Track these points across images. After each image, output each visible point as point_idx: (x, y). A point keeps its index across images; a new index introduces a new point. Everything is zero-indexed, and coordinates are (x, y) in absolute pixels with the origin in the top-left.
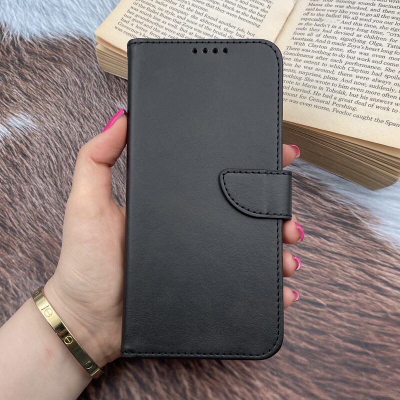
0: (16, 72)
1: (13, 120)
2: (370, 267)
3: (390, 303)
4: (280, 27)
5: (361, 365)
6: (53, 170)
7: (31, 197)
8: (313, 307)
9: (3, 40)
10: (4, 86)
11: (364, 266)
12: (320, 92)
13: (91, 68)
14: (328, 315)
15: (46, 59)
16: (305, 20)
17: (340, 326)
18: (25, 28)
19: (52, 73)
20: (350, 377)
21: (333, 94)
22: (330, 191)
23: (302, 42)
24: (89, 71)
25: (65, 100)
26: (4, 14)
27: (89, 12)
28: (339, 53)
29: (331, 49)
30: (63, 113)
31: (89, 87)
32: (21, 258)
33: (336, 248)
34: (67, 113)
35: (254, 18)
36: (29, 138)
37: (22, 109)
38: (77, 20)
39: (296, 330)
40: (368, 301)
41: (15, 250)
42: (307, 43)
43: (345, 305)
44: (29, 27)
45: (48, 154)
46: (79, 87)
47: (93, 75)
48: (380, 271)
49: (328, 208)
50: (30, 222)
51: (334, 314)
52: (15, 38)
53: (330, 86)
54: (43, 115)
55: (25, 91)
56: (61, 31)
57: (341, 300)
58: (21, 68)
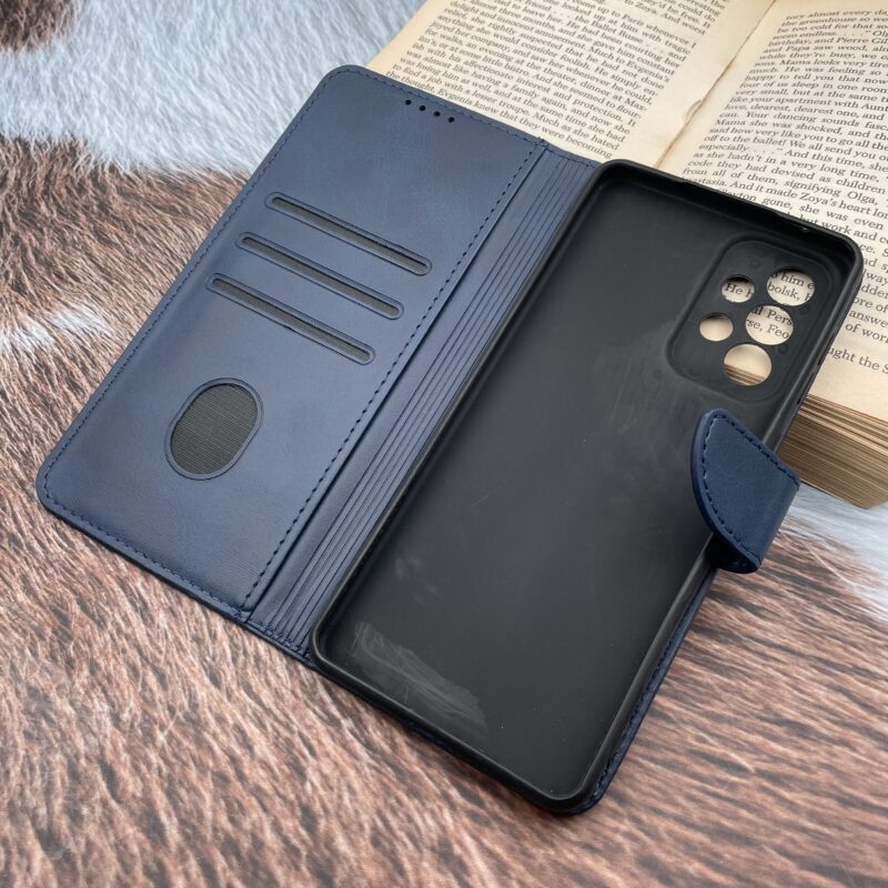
0: (89, 227)
1: (65, 316)
2: (862, 686)
8: (722, 774)
9: (75, 168)
10: (59, 250)
11: (848, 682)
14: (759, 796)
15: (157, 207)
16: (709, 147)
17: (790, 825)
18: (125, 151)
19: (165, 233)
26: (87, 124)
29: (765, 202)
32: (21, 606)
33: (778, 633)
35: (600, 142)
36: (93, 352)
37: (88, 295)
38: (235, 144)
39: (677, 828)
41: (9, 586)
43: (802, 774)
44: (133, 149)
51: (774, 795)
52: (100, 167)
54: (131, 309)
55: (100, 263)
56: (197, 160)
57: (794, 762)
58: (103, 221)
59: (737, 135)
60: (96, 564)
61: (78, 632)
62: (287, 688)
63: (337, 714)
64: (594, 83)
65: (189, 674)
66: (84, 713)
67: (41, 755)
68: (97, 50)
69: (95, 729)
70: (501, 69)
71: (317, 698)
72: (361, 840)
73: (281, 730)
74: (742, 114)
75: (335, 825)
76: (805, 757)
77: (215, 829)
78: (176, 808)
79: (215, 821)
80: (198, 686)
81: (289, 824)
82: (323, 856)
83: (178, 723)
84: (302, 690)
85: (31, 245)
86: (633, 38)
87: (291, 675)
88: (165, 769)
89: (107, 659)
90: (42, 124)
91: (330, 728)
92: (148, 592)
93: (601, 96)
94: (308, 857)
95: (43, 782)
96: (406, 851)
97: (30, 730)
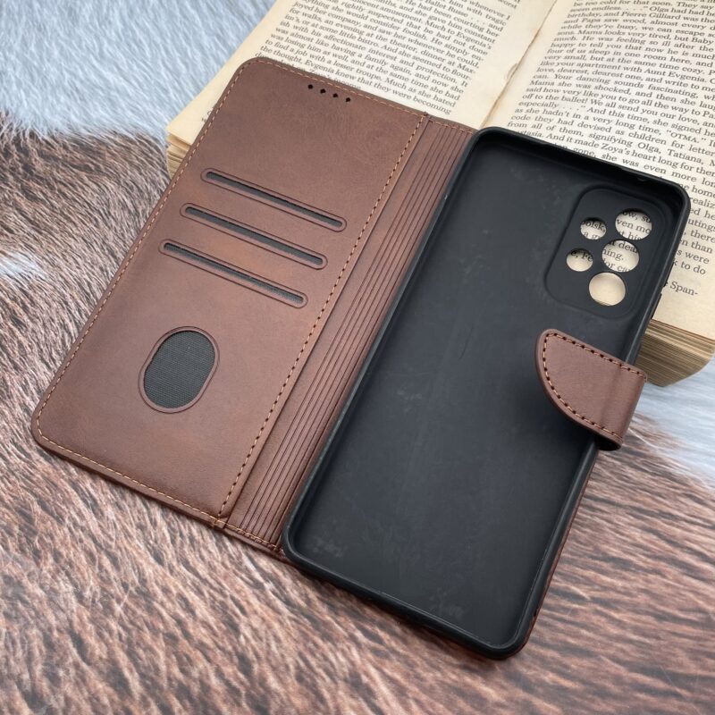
0: (17, 186)
2: (667, 526)
3: (712, 593)
8: (565, 603)
11: (656, 524)
14: (595, 618)
15: (74, 167)
16: (527, 104)
17: (619, 639)
18: (42, 120)
19: (83, 188)
24: (149, 187)
25: (103, 232)
26: (7, 97)
27: (155, 98)
30: (97, 253)
33: (601, 490)
34: (104, 253)
35: (440, 101)
36: (31, 292)
37: (22, 245)
38: (135, 109)
40: (670, 591)
43: (626, 598)
44: (48, 117)
45: (63, 321)
46: (129, 212)
47: (155, 193)
48: (686, 533)
50: (16, 441)
51: (606, 616)
52: (21, 134)
54: (60, 255)
55: (30, 216)
56: (104, 125)
57: (619, 589)
58: (28, 180)
59: (549, 94)
60: (51, 471)
61: (41, 527)
62: (218, 561)
63: (261, 579)
64: (431, 51)
65: (136, 555)
66: (52, 594)
67: (20, 630)
68: (9, 32)
69: (63, 606)
70: (355, 42)
71: (243, 567)
72: (288, 678)
73: (216, 595)
74: (551, 76)
75: (266, 668)
76: (628, 585)
77: (169, 679)
78: (136, 665)
79: (169, 673)
80: (145, 565)
81: (229, 670)
82: (259, 693)
83: (131, 596)
84: (230, 562)
86: (459, 13)
87: (220, 550)
88: (124, 635)
89: (68, 548)
91: (255, 590)
92: (96, 491)
93: (438, 62)
94: (246, 695)
95: (24, 652)
96: (324, 684)
97: (9, 611)
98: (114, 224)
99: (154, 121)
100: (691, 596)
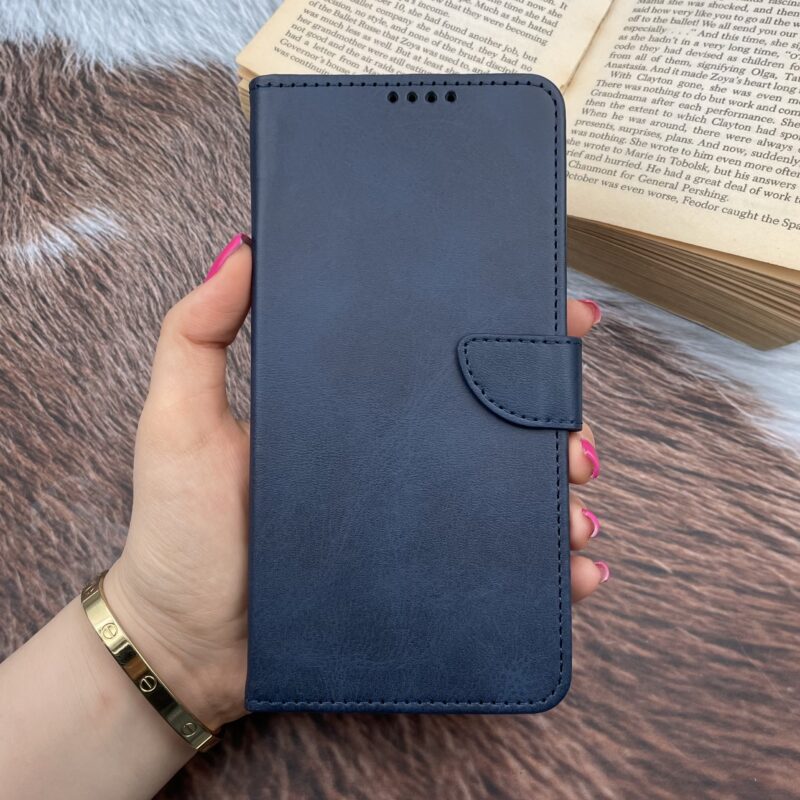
0: (87, 131)
2: (756, 500)
3: (794, 567)
4: (585, 46)
5: (737, 687)
6: (156, 316)
7: (113, 367)
8: (647, 576)
9: (64, 70)
10: (65, 156)
11: (744, 497)
12: (659, 165)
13: (228, 122)
14: (675, 591)
15: (145, 105)
16: (632, 29)
17: (698, 611)
18: (106, 48)
19: (155, 131)
20: (718, 711)
21: (683, 169)
22: (680, 354)
23: (625, 71)
24: (224, 127)
25: (179, 182)
26: (67, 21)
27: (225, 16)
28: (695, 92)
29: (681, 84)
30: (176, 207)
31: (225, 157)
32: (94, 482)
33: (691, 462)
34: (182, 207)
35: (536, 28)
36: (112, 254)
37: (99, 199)
38: (204, 32)
39: (614, 619)
40: (752, 565)
41: (82, 467)
42: (635, 73)
44: (113, 44)
45: (147, 285)
46: (206, 158)
47: (232, 134)
48: (775, 507)
49: (676, 387)
50: (111, 413)
51: (687, 589)
52: (86, 67)
53: (678, 155)
54: (137, 210)
55: (103, 165)
56: (172, 52)
57: (702, 563)
58: (98, 123)
59: (656, 15)
76: (710, 559)
85: (40, 152)
90: (26, 25)
98: (190, 173)
99: (226, 45)
100: (773, 570)
